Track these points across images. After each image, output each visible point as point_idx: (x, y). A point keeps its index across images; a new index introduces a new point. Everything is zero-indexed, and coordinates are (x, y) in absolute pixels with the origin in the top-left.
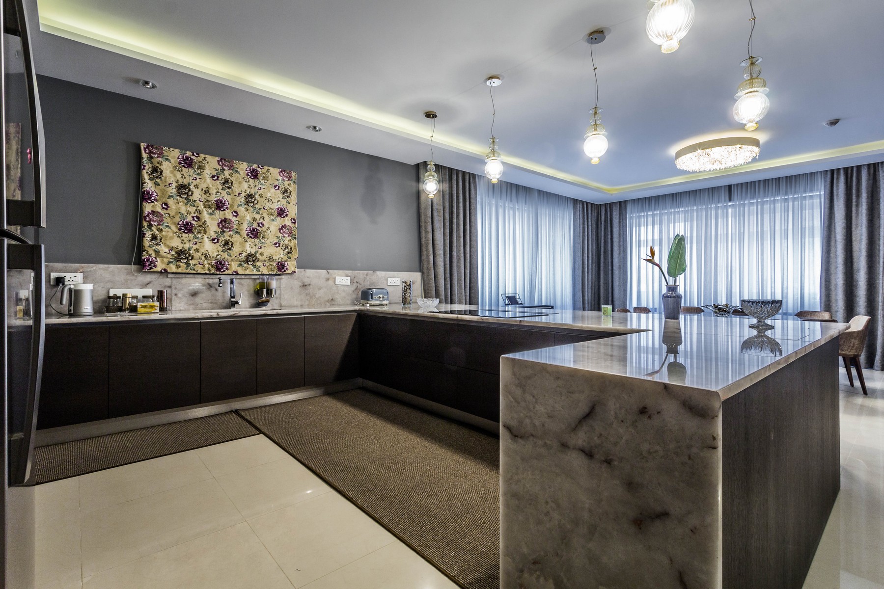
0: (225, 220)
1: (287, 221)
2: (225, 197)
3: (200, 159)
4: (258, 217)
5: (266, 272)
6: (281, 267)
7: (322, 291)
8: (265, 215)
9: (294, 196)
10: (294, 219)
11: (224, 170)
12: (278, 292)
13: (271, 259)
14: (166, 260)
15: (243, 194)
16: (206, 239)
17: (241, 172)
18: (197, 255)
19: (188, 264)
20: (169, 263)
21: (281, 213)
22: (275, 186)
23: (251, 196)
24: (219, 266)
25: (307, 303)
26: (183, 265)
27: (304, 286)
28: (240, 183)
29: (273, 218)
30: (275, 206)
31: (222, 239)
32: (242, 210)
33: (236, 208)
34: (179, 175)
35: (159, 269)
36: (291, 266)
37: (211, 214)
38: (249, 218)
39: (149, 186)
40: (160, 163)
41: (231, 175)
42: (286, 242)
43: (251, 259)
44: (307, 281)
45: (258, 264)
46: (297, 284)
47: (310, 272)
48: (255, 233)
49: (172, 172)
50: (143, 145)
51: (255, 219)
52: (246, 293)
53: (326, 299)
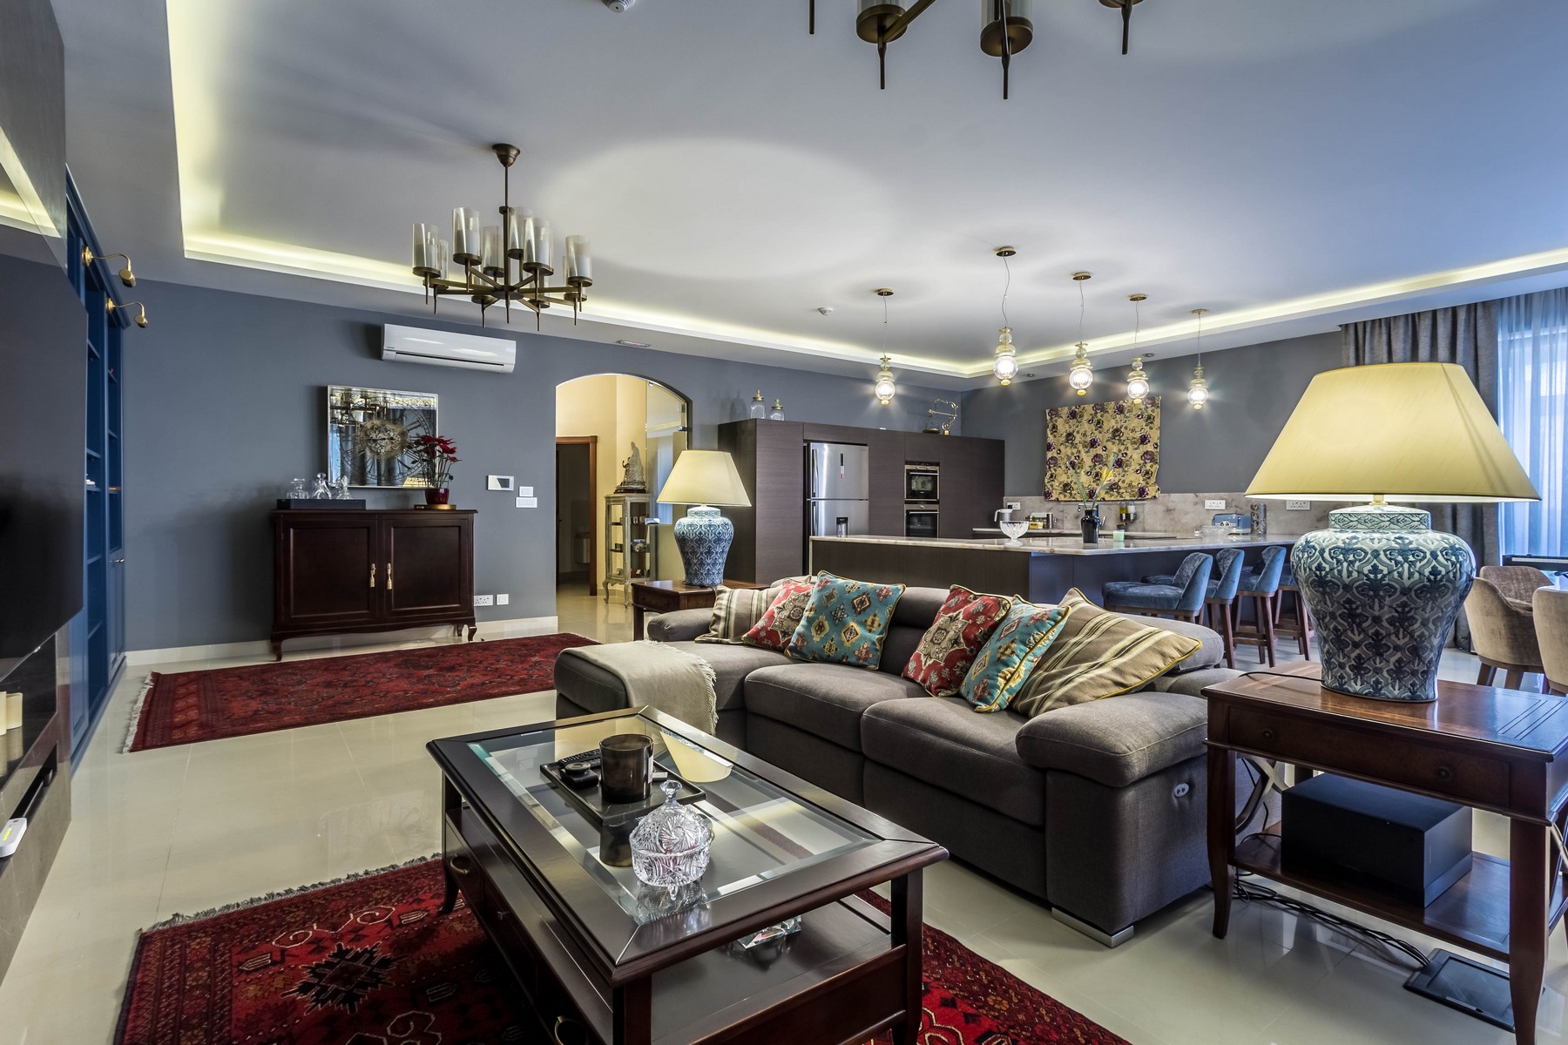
0: (1096, 456)
1: (1149, 447)
2: (1098, 436)
3: (1081, 409)
4: (1122, 448)
5: (1128, 498)
6: (1142, 492)
7: (1188, 517)
8: (1129, 445)
9: (1157, 422)
10: (1156, 444)
11: (1097, 413)
12: (1142, 517)
13: (1130, 485)
14: (1058, 492)
15: (1111, 430)
16: (1082, 473)
17: (1110, 411)
18: (1075, 487)
19: (1071, 493)
20: (1060, 493)
21: (1144, 440)
22: (1138, 416)
23: (1117, 430)
24: (1091, 494)
25: (1171, 528)
26: (1068, 495)
27: (1169, 511)
28: (1109, 421)
29: (1136, 446)
30: (1138, 435)
31: (1094, 472)
32: (1109, 445)
33: (1105, 444)
34: (1067, 426)
35: (1053, 498)
36: (1152, 491)
37: (1087, 452)
38: (1115, 450)
39: (1051, 439)
40: (1056, 421)
41: (1102, 416)
42: (1148, 467)
43: (1113, 487)
44: (1171, 506)
45: (1121, 491)
46: (1160, 508)
47: (1175, 497)
48: (1119, 463)
49: (1063, 425)
50: (1047, 411)
51: (1120, 451)
52: (1114, 517)
53: (1194, 525)
